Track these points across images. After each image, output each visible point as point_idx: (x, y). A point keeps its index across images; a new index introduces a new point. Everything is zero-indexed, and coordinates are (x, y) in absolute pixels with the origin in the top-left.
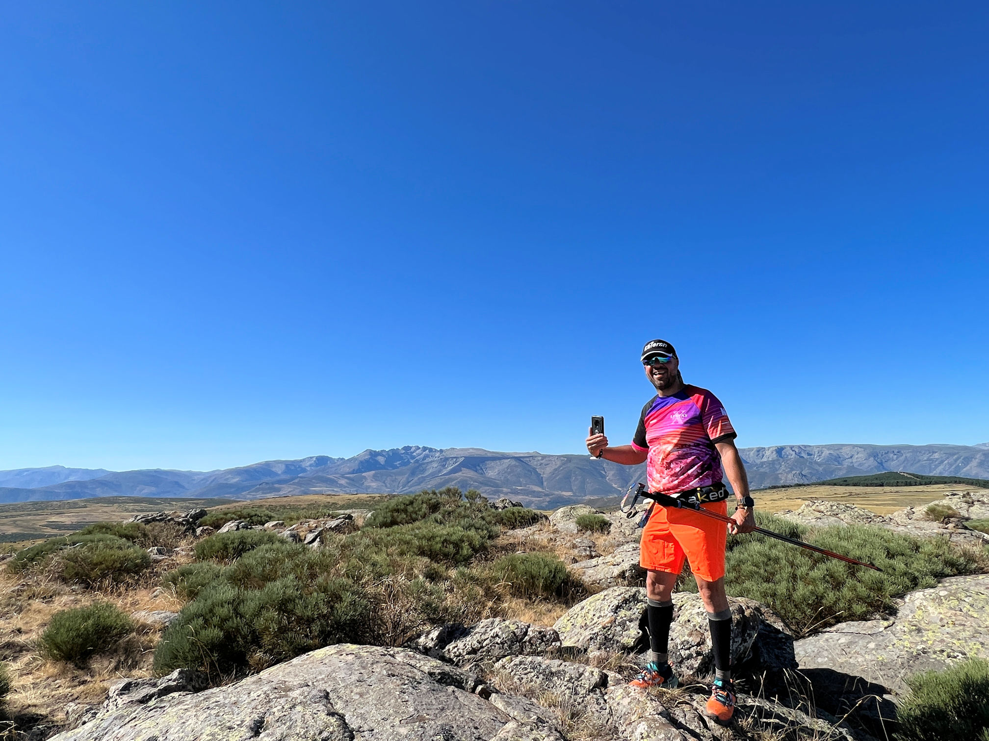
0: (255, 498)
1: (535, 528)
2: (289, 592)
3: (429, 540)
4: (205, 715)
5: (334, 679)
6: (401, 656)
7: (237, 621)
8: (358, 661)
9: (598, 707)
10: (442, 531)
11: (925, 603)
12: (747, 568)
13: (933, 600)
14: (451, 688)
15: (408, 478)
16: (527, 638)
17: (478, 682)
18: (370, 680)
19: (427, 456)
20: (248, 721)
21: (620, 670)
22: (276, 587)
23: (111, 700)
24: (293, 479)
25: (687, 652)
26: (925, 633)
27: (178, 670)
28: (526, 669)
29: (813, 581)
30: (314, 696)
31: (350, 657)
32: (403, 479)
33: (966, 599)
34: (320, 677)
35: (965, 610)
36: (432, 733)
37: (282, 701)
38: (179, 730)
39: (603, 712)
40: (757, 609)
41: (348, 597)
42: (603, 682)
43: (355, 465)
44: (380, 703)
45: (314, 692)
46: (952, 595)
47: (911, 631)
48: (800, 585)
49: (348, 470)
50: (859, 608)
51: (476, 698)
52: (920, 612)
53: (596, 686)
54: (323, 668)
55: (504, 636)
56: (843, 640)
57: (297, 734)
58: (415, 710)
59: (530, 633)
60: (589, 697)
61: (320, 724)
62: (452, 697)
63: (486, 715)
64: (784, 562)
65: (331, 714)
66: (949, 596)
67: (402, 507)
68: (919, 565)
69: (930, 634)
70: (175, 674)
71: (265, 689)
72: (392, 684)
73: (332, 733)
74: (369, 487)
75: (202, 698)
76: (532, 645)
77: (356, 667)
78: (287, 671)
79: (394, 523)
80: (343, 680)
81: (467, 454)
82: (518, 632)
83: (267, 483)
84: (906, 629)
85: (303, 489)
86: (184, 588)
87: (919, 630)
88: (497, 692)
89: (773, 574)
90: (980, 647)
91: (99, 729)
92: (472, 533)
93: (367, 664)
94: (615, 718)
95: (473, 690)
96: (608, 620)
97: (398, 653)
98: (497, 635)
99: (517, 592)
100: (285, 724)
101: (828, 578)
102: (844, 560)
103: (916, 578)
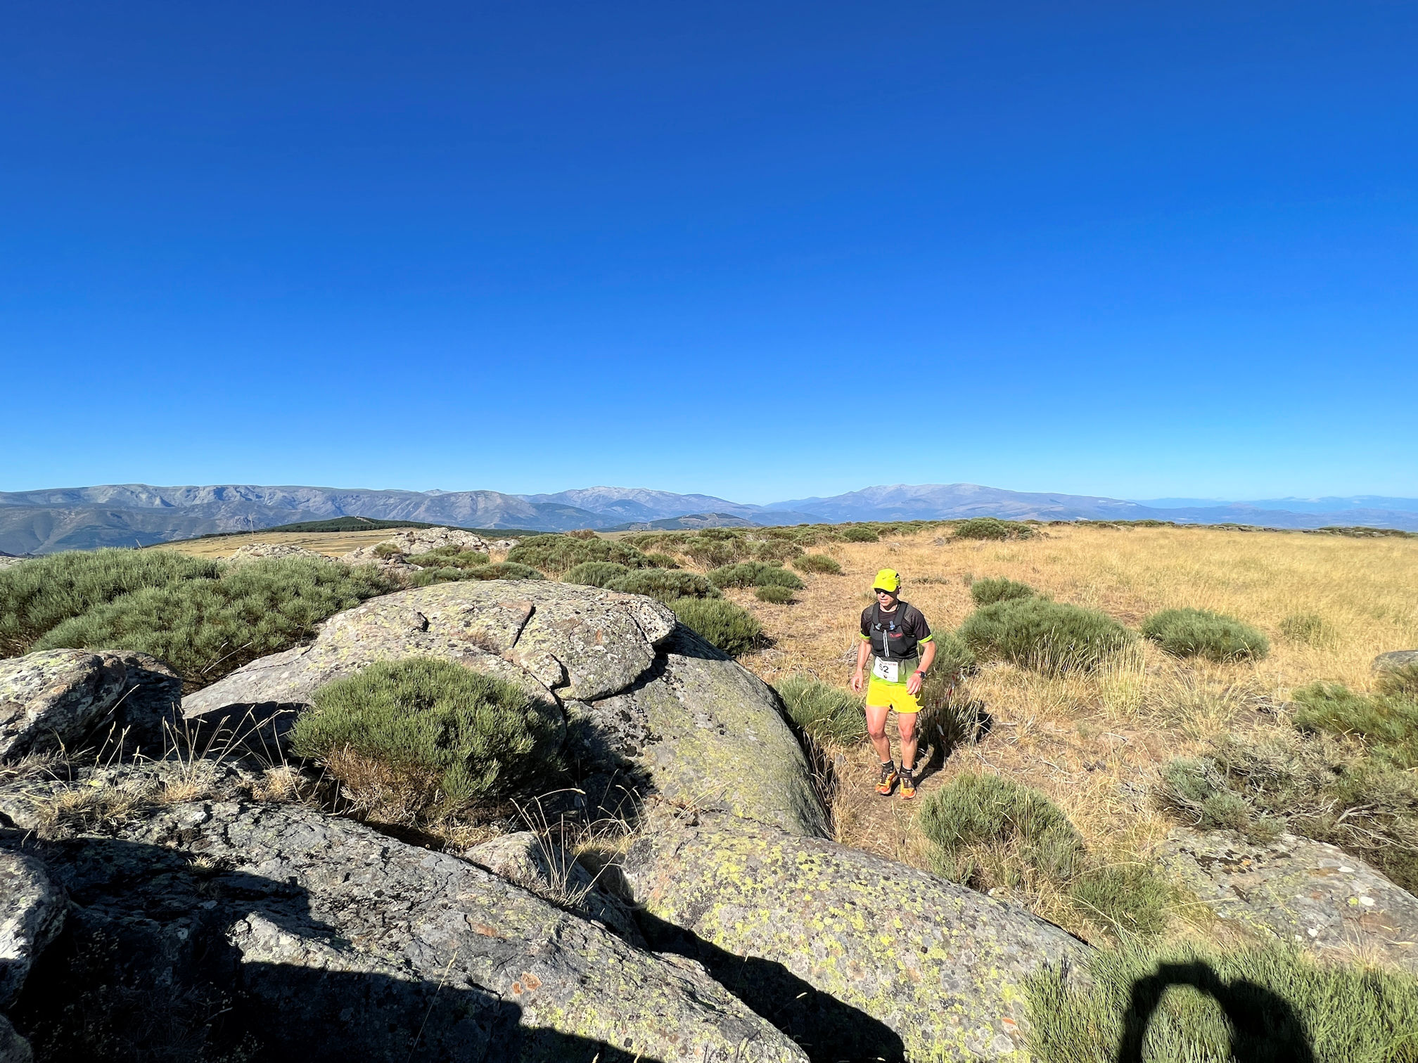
11: (345, 623)
12: (129, 619)
13: (353, 619)
26: (340, 650)
33: (382, 613)
35: (379, 623)
40: (129, 660)
46: (370, 610)
47: (327, 652)
48: (206, 627)
50: (275, 641)
52: (340, 633)
56: (254, 678)
66: (367, 612)
68: (346, 588)
69: (346, 649)
84: (322, 651)
87: (335, 649)
90: (386, 652)
101: (243, 614)
102: (267, 594)
103: (341, 601)
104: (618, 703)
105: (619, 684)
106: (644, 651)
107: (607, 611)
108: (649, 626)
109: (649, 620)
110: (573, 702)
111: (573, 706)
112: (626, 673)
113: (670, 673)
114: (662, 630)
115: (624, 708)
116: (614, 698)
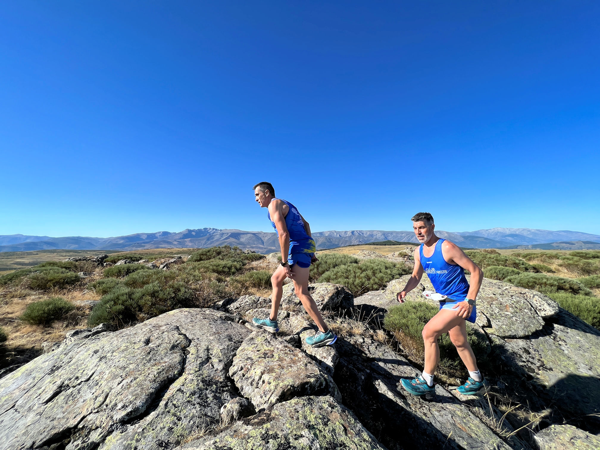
0: (132, 250)
1: (261, 261)
2: (155, 288)
3: (217, 266)
4: (121, 339)
5: (180, 321)
6: (208, 311)
7: (130, 302)
8: (190, 314)
9: (286, 325)
10: (223, 263)
11: (395, 284)
12: (339, 274)
13: (398, 283)
14: (229, 322)
15: (206, 242)
16: (259, 302)
17: (240, 319)
18: (196, 321)
19: (215, 232)
20: (143, 340)
21: (294, 311)
22: (150, 287)
23: (67, 339)
24: (151, 242)
25: (318, 304)
27: (102, 324)
28: (259, 313)
29: (361, 278)
30: (172, 328)
31: (186, 313)
32: (203, 242)
34: (173, 321)
36: (223, 338)
37: (158, 331)
38: (109, 346)
39: (288, 326)
40: (343, 288)
41: (183, 290)
42: (288, 315)
43: (181, 236)
44: (201, 329)
45: (172, 327)
47: (391, 293)
48: (357, 279)
49: (178, 238)
50: (375, 286)
51: (239, 325)
52: (394, 287)
53: (286, 317)
54: (174, 318)
55: (250, 302)
56: (369, 297)
57: (166, 343)
58: (216, 330)
59: (260, 300)
60: (283, 321)
61: (176, 338)
62: (230, 325)
63: (244, 330)
64: (352, 272)
65: (179, 334)
66: (403, 281)
67: (205, 253)
68: (395, 271)
70: (101, 325)
71: (149, 327)
72: (205, 322)
73: (181, 341)
74: (188, 245)
75: (119, 333)
76: (261, 304)
77: (189, 316)
78: (157, 320)
79: (201, 260)
80: (184, 321)
81: (232, 232)
82: (255, 300)
83: (138, 243)
84: (389, 293)
85: (156, 246)
86: (100, 290)
87: (393, 293)
88: (248, 322)
89: (348, 276)
90: (410, 297)
91: (66, 350)
92: (235, 263)
93: (194, 315)
94: (292, 328)
95: (238, 322)
96: (290, 294)
97: (206, 310)
98: (247, 302)
99: (254, 286)
100: (160, 339)
101: (366, 277)
102: (372, 270)
103: (393, 276)
104: (521, 343)
105: (521, 334)
106: (537, 320)
107: (512, 296)
108: (540, 308)
109: (539, 305)
110: (494, 336)
111: (495, 338)
112: (525, 329)
113: (556, 335)
114: (550, 311)
115: (526, 346)
116: (519, 340)
